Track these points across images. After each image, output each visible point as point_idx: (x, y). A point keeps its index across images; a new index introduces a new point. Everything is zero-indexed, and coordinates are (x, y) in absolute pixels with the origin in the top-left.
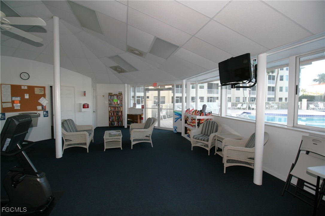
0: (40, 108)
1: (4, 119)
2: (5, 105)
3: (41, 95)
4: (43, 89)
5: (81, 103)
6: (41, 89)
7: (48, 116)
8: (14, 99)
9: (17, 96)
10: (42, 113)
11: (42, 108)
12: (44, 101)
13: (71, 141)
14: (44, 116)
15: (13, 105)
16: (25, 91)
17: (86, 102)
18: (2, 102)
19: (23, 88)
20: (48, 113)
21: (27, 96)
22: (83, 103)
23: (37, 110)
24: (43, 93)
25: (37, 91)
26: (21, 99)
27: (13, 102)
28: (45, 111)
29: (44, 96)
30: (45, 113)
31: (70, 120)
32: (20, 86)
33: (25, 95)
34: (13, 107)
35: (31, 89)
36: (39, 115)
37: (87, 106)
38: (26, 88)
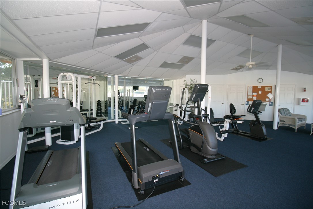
0: (267, 100)
1: (248, 105)
2: (249, 97)
3: (269, 91)
4: (270, 88)
5: (300, 98)
6: (269, 88)
7: (272, 106)
8: (254, 94)
9: (255, 93)
10: (268, 103)
11: (269, 100)
12: (270, 96)
13: (284, 121)
14: (270, 106)
15: (253, 97)
16: (260, 90)
17: (305, 97)
18: (248, 96)
19: (259, 87)
20: (272, 104)
21: (260, 92)
22: (302, 97)
23: (265, 101)
24: (270, 90)
25: (267, 89)
26: (257, 94)
27: (253, 96)
28: (271, 102)
29: (271, 92)
30: (270, 103)
31: (287, 109)
32: (257, 87)
33: (260, 91)
34: (253, 98)
35: (263, 88)
36: (266, 104)
37: (306, 101)
38: (260, 87)
